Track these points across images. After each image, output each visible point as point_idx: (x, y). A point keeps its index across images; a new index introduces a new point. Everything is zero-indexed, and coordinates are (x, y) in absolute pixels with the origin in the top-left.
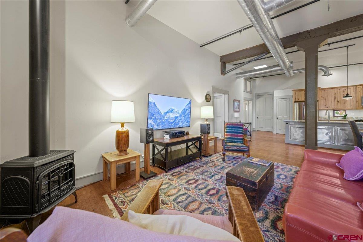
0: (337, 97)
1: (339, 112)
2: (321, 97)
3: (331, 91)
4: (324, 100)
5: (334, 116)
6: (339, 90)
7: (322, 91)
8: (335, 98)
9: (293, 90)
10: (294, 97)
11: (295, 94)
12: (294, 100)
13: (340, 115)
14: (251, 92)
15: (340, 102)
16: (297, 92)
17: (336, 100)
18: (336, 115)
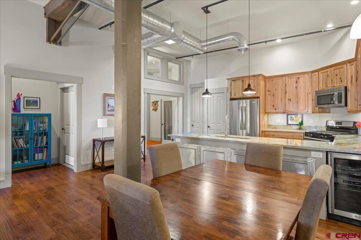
0: (288, 91)
1: (295, 118)
2: (269, 91)
3: (280, 81)
4: (273, 96)
5: (288, 124)
6: (290, 79)
7: (270, 81)
8: (286, 93)
9: (227, 79)
10: (229, 91)
11: (231, 85)
12: (229, 98)
13: (295, 123)
14: (181, 82)
15: (291, 100)
16: (233, 82)
17: (287, 98)
18: (290, 122)
